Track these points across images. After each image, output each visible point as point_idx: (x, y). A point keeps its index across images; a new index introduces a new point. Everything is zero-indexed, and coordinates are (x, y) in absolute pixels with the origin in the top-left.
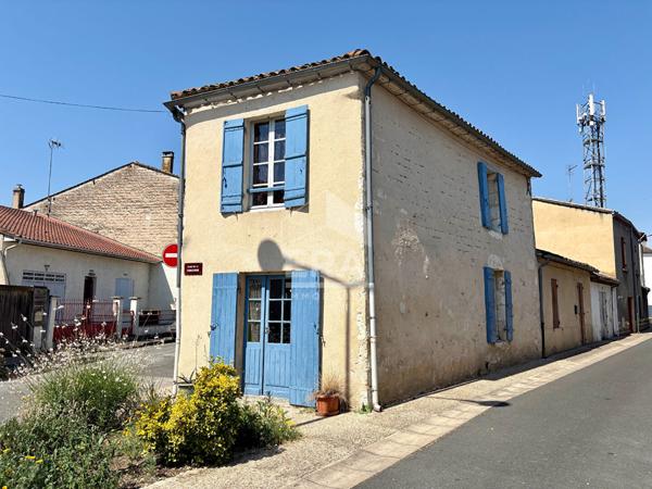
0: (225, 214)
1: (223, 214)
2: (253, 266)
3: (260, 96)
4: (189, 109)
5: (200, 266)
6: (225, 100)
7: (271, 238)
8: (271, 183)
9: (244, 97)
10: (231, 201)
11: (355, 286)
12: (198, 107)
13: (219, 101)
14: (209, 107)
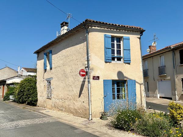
0: (106, 62)
1: (105, 62)
2: (116, 78)
3: (115, 30)
4: (92, 26)
5: (98, 77)
6: (104, 28)
7: (121, 70)
8: (116, 55)
9: (111, 29)
10: (109, 59)
11: (142, 84)
12: (95, 27)
13: (103, 27)
14: (99, 28)
